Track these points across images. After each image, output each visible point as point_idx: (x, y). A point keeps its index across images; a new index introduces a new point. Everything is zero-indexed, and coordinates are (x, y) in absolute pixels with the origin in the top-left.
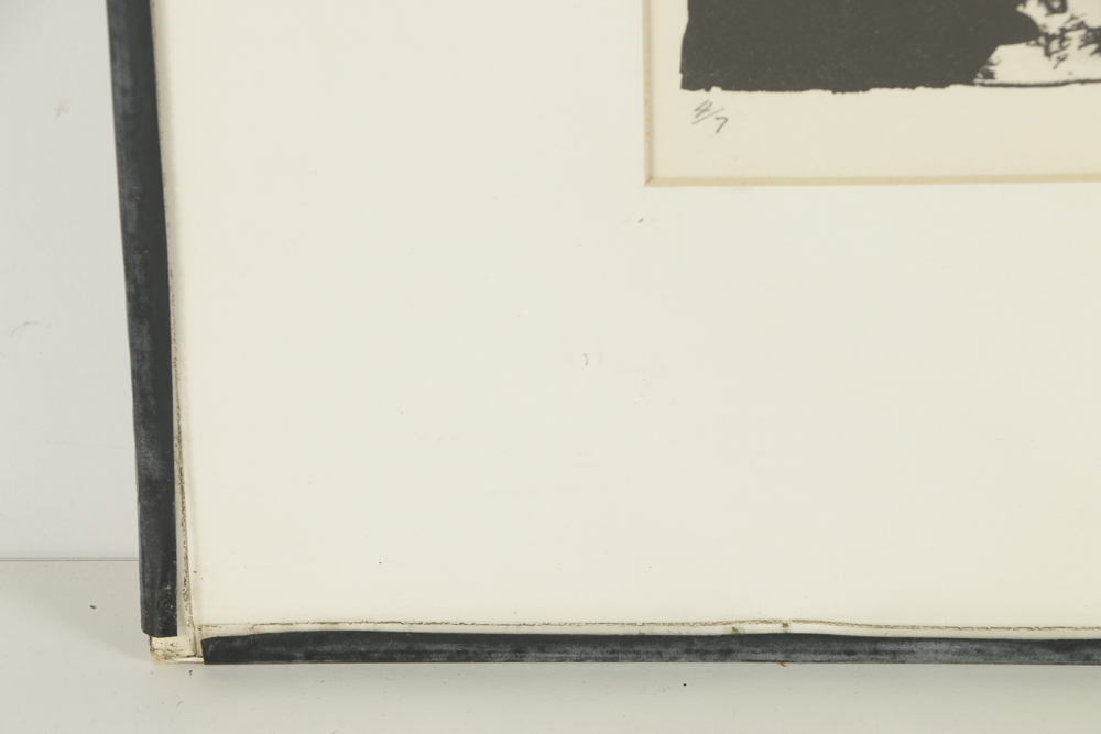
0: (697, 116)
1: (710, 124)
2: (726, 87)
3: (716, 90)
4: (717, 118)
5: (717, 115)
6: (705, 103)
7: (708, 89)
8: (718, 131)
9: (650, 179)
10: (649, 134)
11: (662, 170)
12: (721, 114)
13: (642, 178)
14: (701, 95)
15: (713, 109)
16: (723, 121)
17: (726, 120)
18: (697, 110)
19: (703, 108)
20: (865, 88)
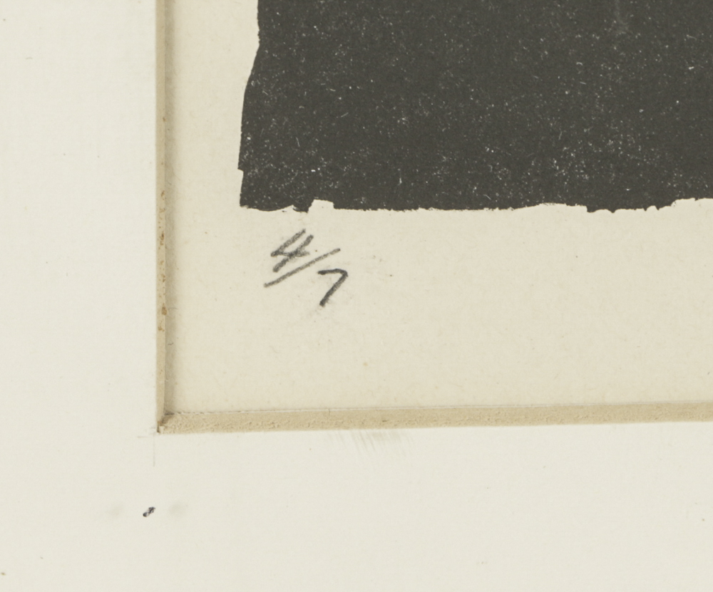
0: (276, 270)
1: (309, 284)
2: (342, 202)
3: (321, 207)
4: (323, 273)
5: (323, 265)
6: (298, 235)
7: (303, 207)
8: (322, 303)
9: (167, 416)
10: (167, 310)
11: (191, 397)
12: (331, 263)
13: (151, 413)
14: (286, 220)
15: (313, 250)
16: (339, 275)
17: (344, 274)
18: (275, 254)
19: (290, 249)
20: (663, 200)
